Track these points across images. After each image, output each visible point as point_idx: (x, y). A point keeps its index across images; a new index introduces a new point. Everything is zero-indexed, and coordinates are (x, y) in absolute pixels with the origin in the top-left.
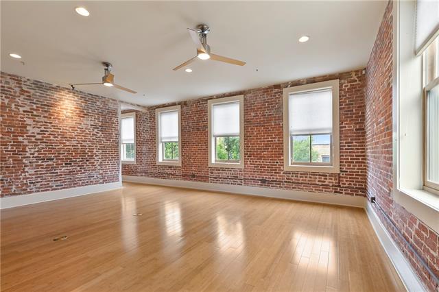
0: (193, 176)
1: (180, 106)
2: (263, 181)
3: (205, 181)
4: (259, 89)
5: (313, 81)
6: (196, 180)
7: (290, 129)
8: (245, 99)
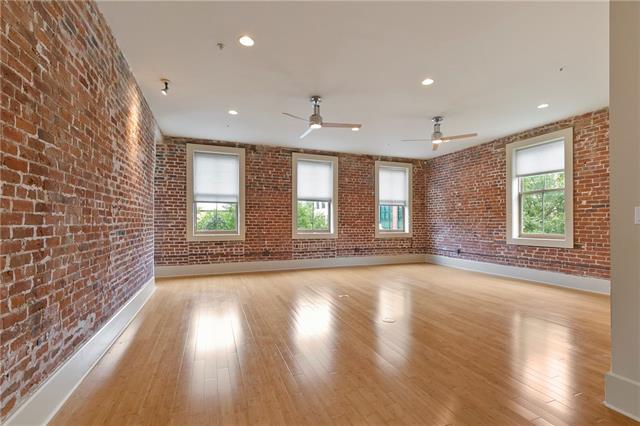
0: (266, 253)
1: (244, 150)
2: (356, 250)
3: (285, 259)
4: (353, 155)
5: (396, 160)
6: (272, 259)
7: (381, 198)
8: (339, 163)
